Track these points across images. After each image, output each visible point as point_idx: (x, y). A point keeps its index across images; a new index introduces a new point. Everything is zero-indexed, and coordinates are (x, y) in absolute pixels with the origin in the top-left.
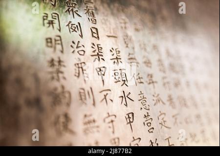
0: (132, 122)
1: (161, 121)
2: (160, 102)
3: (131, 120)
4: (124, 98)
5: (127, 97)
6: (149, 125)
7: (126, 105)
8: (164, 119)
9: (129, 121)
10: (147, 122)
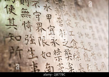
0: (50, 19)
1: (67, 23)
2: (68, 14)
3: (50, 18)
4: (46, 7)
5: (48, 7)
6: (60, 22)
7: (47, 11)
8: (70, 23)
9: (48, 18)
10: (59, 21)
